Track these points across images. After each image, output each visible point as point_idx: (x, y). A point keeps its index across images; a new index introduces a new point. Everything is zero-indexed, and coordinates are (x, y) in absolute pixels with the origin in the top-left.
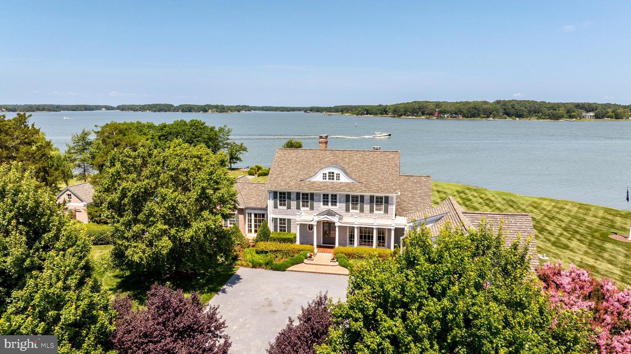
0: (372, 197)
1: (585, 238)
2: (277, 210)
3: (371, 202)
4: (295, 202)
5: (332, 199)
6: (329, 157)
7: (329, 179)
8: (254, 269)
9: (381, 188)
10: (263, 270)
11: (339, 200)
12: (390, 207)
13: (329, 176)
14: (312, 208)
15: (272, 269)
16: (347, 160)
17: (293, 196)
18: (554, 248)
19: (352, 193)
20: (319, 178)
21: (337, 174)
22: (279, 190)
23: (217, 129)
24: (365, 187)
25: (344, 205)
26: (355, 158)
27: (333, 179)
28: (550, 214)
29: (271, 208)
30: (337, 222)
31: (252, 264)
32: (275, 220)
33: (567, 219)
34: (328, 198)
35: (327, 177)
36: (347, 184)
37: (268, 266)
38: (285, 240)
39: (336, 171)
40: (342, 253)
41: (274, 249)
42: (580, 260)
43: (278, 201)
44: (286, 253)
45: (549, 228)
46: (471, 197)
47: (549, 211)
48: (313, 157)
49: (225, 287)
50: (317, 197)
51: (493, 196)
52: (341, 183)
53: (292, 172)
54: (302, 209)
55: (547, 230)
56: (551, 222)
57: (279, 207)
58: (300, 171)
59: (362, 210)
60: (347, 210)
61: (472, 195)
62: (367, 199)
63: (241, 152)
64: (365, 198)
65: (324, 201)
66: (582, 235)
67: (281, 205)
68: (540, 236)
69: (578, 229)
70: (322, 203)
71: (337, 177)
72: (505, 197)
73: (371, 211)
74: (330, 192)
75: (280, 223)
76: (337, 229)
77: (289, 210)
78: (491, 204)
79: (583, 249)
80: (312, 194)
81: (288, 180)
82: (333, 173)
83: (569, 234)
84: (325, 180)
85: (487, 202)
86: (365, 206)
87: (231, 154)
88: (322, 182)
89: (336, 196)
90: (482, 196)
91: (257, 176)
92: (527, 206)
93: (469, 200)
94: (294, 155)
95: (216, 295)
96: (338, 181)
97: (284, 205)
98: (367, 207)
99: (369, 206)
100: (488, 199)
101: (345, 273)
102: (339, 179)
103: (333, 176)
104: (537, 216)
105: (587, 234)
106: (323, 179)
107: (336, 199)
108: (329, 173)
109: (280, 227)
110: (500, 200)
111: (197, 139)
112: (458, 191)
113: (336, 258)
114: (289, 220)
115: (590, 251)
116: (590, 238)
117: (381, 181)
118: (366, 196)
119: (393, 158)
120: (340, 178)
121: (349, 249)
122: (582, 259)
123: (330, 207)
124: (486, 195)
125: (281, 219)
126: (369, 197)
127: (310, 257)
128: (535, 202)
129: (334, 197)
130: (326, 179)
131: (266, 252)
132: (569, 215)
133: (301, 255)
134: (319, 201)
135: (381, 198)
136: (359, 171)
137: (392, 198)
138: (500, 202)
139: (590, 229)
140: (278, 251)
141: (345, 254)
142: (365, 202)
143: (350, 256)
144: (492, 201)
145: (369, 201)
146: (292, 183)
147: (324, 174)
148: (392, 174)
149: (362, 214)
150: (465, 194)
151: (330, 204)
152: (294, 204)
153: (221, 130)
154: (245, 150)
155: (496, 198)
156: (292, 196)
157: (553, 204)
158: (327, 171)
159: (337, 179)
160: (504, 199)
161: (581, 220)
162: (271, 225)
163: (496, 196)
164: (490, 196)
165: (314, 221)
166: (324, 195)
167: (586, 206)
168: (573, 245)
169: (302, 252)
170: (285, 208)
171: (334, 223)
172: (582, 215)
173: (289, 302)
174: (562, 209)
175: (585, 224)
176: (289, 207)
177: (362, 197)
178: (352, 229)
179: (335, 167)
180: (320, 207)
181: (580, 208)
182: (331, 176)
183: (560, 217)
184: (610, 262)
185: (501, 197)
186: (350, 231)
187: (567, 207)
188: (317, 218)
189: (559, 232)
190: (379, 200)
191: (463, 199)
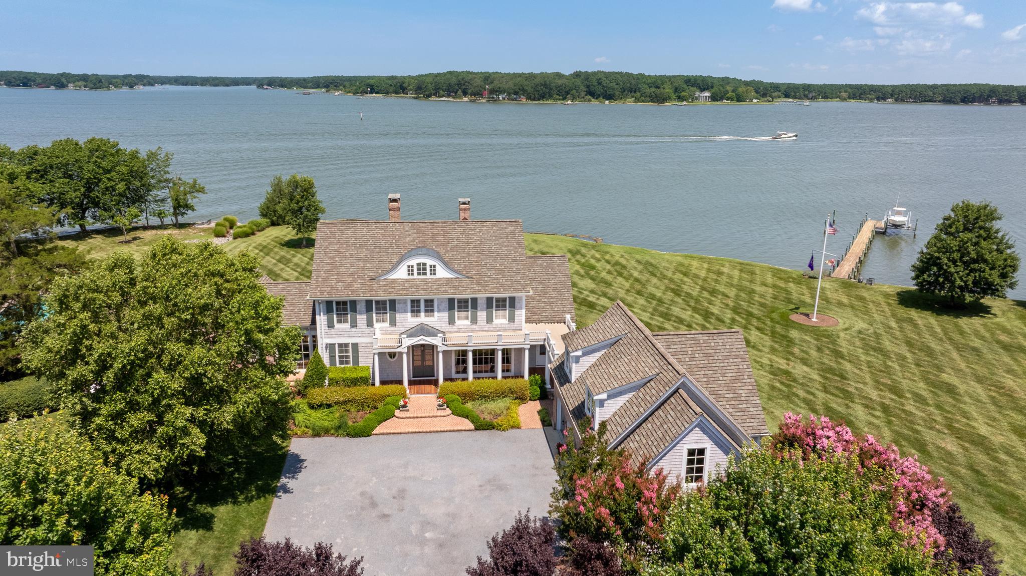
0: (489, 301)
1: (764, 323)
2: (333, 330)
3: (488, 308)
4: (364, 316)
5: (426, 306)
6: (410, 235)
7: (419, 274)
8: (317, 439)
9: (502, 285)
10: (332, 439)
11: (438, 307)
12: (517, 312)
13: (419, 269)
14: (393, 323)
15: (348, 435)
16: (440, 238)
17: (361, 307)
19: (457, 296)
20: (401, 273)
21: (431, 266)
22: (335, 298)
23: (143, 155)
24: (478, 284)
25: (445, 315)
26: (454, 234)
27: (425, 274)
28: (707, 285)
29: (323, 328)
30: (441, 345)
31: (313, 430)
32: (330, 347)
33: (732, 293)
34: (419, 306)
35: (415, 272)
36: (448, 281)
37: (340, 431)
38: (355, 382)
39: (429, 262)
40: (453, 393)
41: (342, 399)
42: (768, 362)
43: (335, 316)
44: (362, 404)
45: (715, 310)
46: (593, 261)
47: (705, 280)
48: (383, 235)
49: (284, 480)
50: (401, 305)
51: (622, 256)
52: (439, 279)
53: (352, 265)
54: (377, 326)
55: (713, 314)
56: (713, 299)
57: (337, 325)
58: (365, 262)
59: (474, 321)
60: (452, 321)
61: (593, 257)
62: (482, 303)
63: (195, 194)
64: (479, 301)
65: (412, 311)
66: (758, 319)
67: (339, 321)
68: (708, 325)
69: (750, 309)
70: (409, 314)
71: (431, 270)
72: (638, 257)
73: (489, 320)
74: (422, 296)
75: (340, 352)
76: (441, 355)
77: (354, 329)
78: (625, 273)
79: (768, 344)
80: (393, 303)
81: (349, 280)
82: (425, 264)
83: (743, 318)
84: (411, 277)
85: (618, 268)
86: (479, 313)
87: (176, 200)
88: (407, 281)
89: (432, 301)
90: (607, 257)
91: (231, 239)
92: (674, 273)
93: (593, 267)
94: (349, 232)
95: (276, 499)
96: (433, 277)
97: (346, 321)
98: (482, 315)
99: (485, 313)
100: (617, 263)
101: (467, 428)
102: (435, 274)
103: (425, 269)
104: (693, 290)
105: (764, 316)
106: (409, 274)
107: (432, 306)
108: (418, 265)
109: (340, 357)
110: (633, 262)
111: (108, 176)
112: (570, 251)
113: (446, 402)
114: (355, 346)
115: (777, 346)
116: (769, 323)
117: (500, 272)
118: (481, 298)
119: (513, 232)
120: (437, 272)
121: (459, 385)
122: (770, 360)
123: (423, 318)
124: (612, 256)
125: (340, 345)
126: (485, 299)
127: (404, 406)
128: (682, 265)
129: (429, 303)
130: (413, 274)
131: (329, 406)
132: (732, 285)
133: (388, 404)
134: (405, 312)
135: (504, 300)
136: (464, 257)
137: (521, 298)
138: (635, 268)
139: (765, 308)
140: (349, 401)
141: (459, 395)
142: (479, 308)
143: (467, 396)
144: (624, 267)
145: (485, 306)
146: (357, 285)
147: (409, 267)
148: (515, 261)
149: (474, 326)
150: (584, 256)
151: (422, 314)
152: (362, 318)
153: (152, 156)
154: (202, 190)
155: (628, 260)
156: (358, 307)
157: (706, 266)
158: (414, 262)
159: (431, 274)
160: (639, 262)
161: (750, 293)
162: (325, 356)
163: (626, 256)
164: (617, 257)
165: (403, 347)
166: (413, 301)
167: (747, 267)
168: (753, 337)
169: (389, 399)
170: (347, 326)
171: (437, 346)
172: (748, 283)
173: (401, 494)
174: (720, 273)
175: (756, 299)
176: (354, 325)
177: (475, 300)
178: (464, 353)
179: (427, 255)
180: (407, 320)
181: (741, 271)
182: (422, 269)
183: (722, 288)
184: (805, 362)
185: (634, 258)
186: (461, 357)
187: (725, 270)
188: (408, 342)
189: (729, 316)
190: (501, 304)
191: (583, 265)
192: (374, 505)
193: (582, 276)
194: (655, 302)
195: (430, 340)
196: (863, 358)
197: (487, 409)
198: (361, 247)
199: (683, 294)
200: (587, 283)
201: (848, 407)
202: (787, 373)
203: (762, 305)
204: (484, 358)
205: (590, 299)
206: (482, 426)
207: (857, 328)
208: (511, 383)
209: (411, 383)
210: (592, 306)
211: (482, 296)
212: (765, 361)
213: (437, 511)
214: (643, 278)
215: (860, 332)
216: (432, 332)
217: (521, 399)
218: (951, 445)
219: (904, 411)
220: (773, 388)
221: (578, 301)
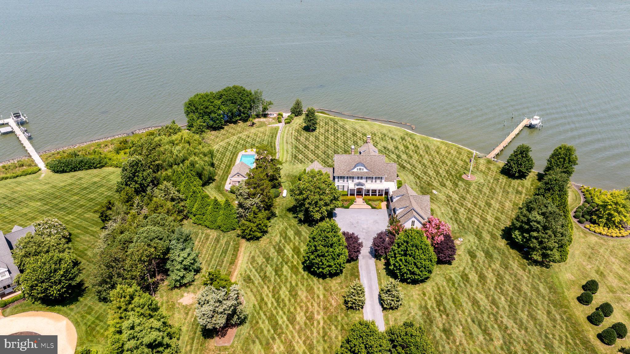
0: (376, 177)
2: (339, 182)
6: (357, 159)
9: (379, 174)
10: (341, 209)
11: (364, 178)
12: (382, 180)
14: (353, 181)
15: (344, 208)
16: (365, 160)
17: (346, 178)
18: (440, 186)
19: (368, 176)
20: (355, 170)
22: (340, 175)
24: (374, 173)
25: (365, 180)
26: (368, 159)
28: (443, 159)
29: (336, 182)
30: (364, 188)
31: (338, 207)
32: (338, 186)
33: (449, 163)
36: (366, 172)
38: (344, 195)
39: (362, 168)
44: (346, 201)
46: (408, 144)
47: (443, 156)
48: (351, 159)
49: (335, 217)
50: (355, 177)
51: (419, 142)
53: (344, 167)
54: (349, 182)
56: (442, 166)
58: (347, 166)
59: (372, 182)
60: (367, 181)
61: (409, 142)
63: (270, 105)
65: (358, 179)
66: (452, 176)
67: (340, 180)
68: (436, 178)
69: (452, 172)
73: (376, 182)
74: (360, 176)
75: (340, 187)
76: (364, 190)
78: (418, 151)
79: (450, 186)
80: (353, 177)
81: (343, 171)
83: (448, 175)
84: (358, 171)
85: (416, 149)
91: (284, 124)
92: (434, 152)
93: (408, 148)
94: (342, 158)
96: (363, 171)
97: (342, 180)
98: (374, 180)
100: (417, 146)
101: (370, 208)
104: (438, 162)
105: (454, 175)
110: (422, 145)
112: (401, 138)
113: (365, 201)
114: (344, 186)
115: (453, 187)
116: (455, 178)
117: (379, 170)
121: (368, 197)
123: (360, 181)
124: (415, 141)
125: (340, 185)
127: (356, 201)
128: (438, 147)
129: (362, 177)
132: (451, 160)
133: (352, 201)
134: (356, 179)
136: (370, 167)
137: (384, 177)
138: (422, 149)
140: (343, 200)
141: (368, 199)
143: (370, 200)
148: (383, 167)
149: (372, 184)
150: (406, 141)
152: (346, 180)
153: (256, 93)
154: (272, 104)
155: (420, 144)
157: (446, 148)
158: (358, 168)
160: (424, 145)
161: (455, 164)
162: (336, 188)
164: (417, 142)
165: (355, 188)
166: (358, 177)
168: (448, 183)
169: (352, 199)
172: (457, 159)
173: (358, 223)
174: (450, 153)
175: (456, 167)
176: (344, 181)
177: (372, 177)
178: (369, 190)
179: (362, 166)
180: (357, 181)
181: (457, 152)
182: (360, 169)
183: (447, 161)
184: (457, 194)
185: (422, 142)
186: (368, 191)
187: (452, 151)
188: (357, 187)
189: (444, 174)
190: (379, 178)
191: (404, 146)
192: (353, 224)
193: (403, 153)
194: (424, 167)
195: (362, 187)
196: (474, 193)
197: (374, 204)
198: (345, 162)
199: (434, 163)
200: (404, 157)
201: (460, 208)
202: (451, 197)
203: (457, 170)
204: (374, 191)
205: (404, 164)
206: (373, 208)
207: (479, 182)
208: (380, 197)
209: (357, 195)
210: (404, 167)
211: (374, 177)
212: (447, 193)
213: (365, 226)
214: (423, 155)
215: (479, 184)
216: (362, 185)
217: (382, 201)
218: (477, 220)
219: (473, 211)
220: (445, 201)
221: (401, 165)
